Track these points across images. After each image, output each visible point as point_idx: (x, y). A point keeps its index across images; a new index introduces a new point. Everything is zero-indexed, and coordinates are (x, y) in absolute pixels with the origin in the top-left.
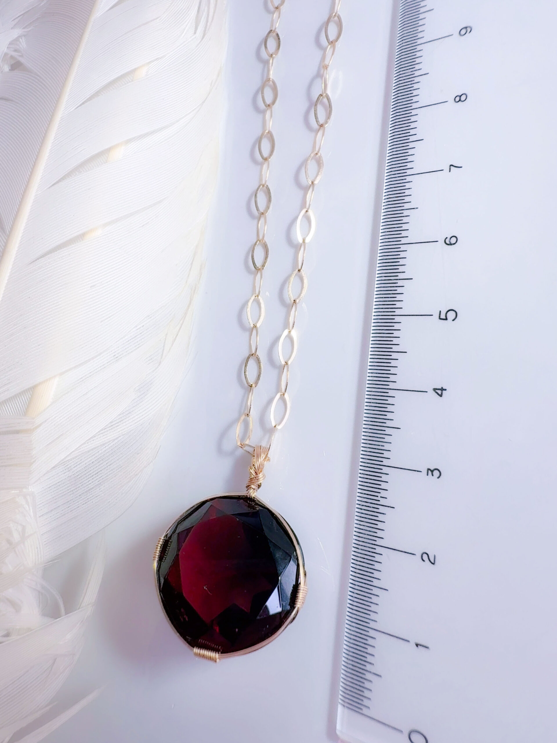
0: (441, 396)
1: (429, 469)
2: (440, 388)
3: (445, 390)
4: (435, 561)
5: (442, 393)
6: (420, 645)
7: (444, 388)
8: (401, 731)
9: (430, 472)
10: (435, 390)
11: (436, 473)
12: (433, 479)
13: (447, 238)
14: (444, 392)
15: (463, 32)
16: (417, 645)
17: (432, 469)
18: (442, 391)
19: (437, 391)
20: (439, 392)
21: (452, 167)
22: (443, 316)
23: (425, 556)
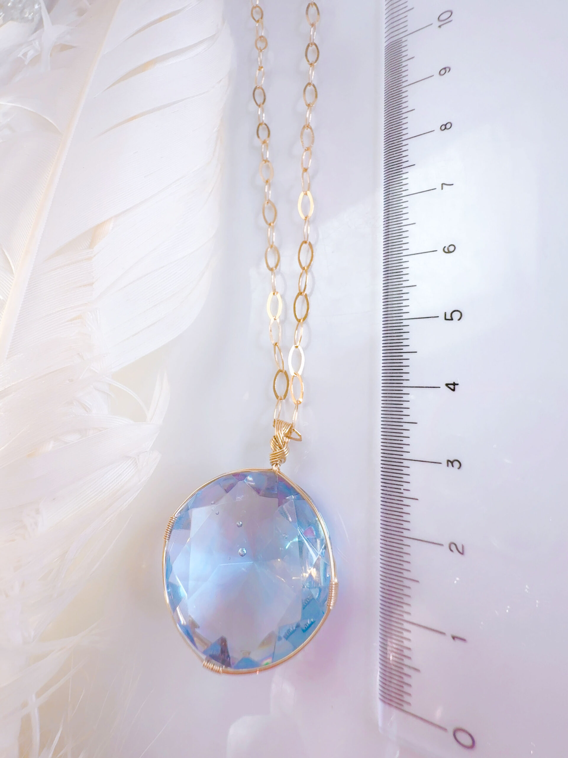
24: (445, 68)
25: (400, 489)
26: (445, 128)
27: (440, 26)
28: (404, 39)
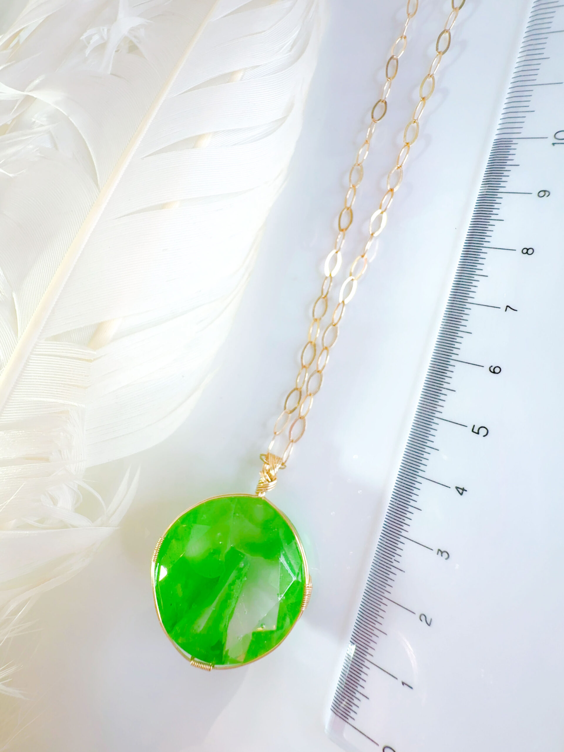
0: (461, 494)
1: (439, 550)
2: (462, 488)
3: (466, 491)
4: (430, 623)
5: (462, 493)
6: (406, 684)
7: (465, 489)
8: (377, 744)
9: (440, 553)
10: (457, 488)
11: (445, 555)
12: (441, 559)
13: (492, 366)
14: (464, 492)
15: (542, 194)
16: (403, 683)
17: (442, 550)
18: (463, 491)
19: (459, 490)
20: (461, 491)
21: (508, 308)
22: (476, 430)
23: (423, 617)
24: (545, 191)
25: (392, 559)
26: (527, 253)
27: (554, 144)
28: (515, 141)
